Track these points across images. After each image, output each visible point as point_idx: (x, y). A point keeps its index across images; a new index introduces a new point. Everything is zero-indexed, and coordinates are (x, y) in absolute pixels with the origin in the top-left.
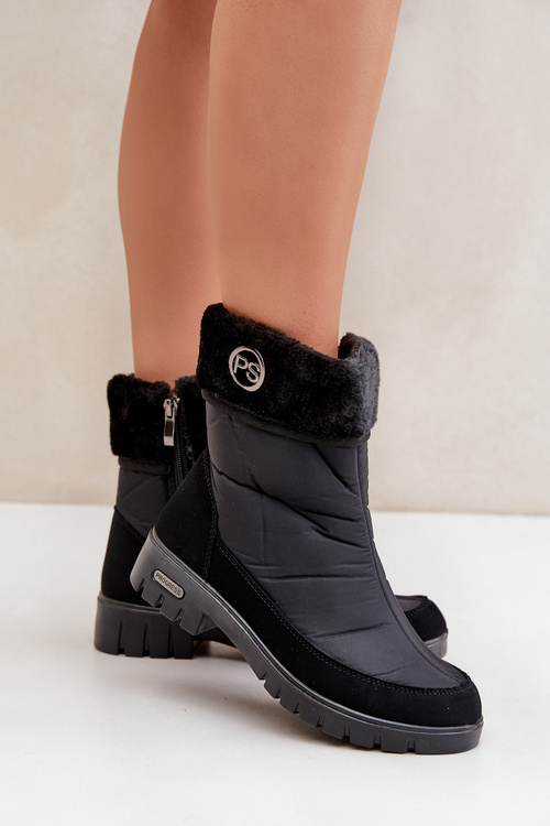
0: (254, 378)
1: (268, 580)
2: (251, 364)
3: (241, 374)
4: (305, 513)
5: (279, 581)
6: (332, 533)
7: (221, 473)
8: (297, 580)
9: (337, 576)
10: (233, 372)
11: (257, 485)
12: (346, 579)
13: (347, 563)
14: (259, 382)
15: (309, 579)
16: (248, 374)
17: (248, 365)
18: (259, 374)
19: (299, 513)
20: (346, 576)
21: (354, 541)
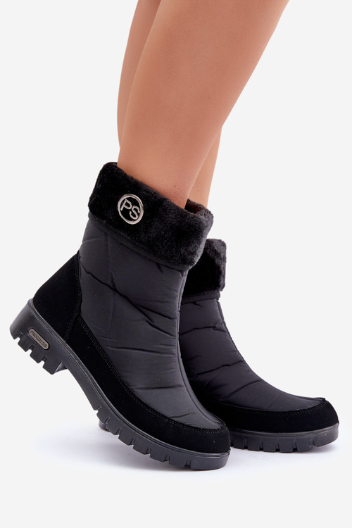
0: (134, 216)
1: (110, 348)
2: (134, 207)
3: (125, 212)
4: (141, 308)
5: (117, 350)
6: (156, 324)
7: (88, 273)
8: (129, 351)
9: (155, 352)
10: (119, 209)
11: (114, 285)
12: (159, 355)
13: (161, 344)
14: (138, 220)
15: (137, 351)
16: (130, 213)
17: (131, 207)
18: (139, 214)
19: (137, 308)
20: (160, 353)
21: (168, 331)
